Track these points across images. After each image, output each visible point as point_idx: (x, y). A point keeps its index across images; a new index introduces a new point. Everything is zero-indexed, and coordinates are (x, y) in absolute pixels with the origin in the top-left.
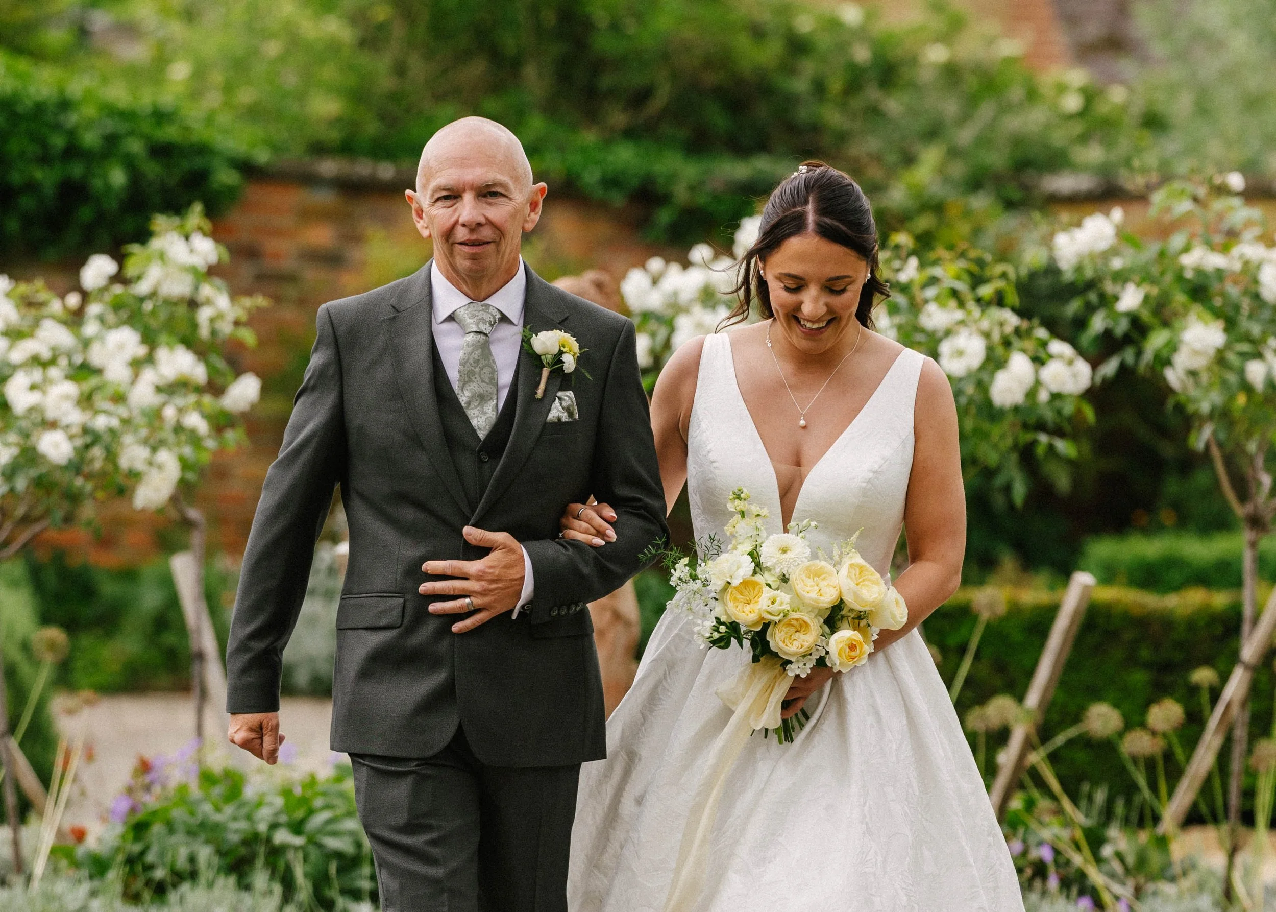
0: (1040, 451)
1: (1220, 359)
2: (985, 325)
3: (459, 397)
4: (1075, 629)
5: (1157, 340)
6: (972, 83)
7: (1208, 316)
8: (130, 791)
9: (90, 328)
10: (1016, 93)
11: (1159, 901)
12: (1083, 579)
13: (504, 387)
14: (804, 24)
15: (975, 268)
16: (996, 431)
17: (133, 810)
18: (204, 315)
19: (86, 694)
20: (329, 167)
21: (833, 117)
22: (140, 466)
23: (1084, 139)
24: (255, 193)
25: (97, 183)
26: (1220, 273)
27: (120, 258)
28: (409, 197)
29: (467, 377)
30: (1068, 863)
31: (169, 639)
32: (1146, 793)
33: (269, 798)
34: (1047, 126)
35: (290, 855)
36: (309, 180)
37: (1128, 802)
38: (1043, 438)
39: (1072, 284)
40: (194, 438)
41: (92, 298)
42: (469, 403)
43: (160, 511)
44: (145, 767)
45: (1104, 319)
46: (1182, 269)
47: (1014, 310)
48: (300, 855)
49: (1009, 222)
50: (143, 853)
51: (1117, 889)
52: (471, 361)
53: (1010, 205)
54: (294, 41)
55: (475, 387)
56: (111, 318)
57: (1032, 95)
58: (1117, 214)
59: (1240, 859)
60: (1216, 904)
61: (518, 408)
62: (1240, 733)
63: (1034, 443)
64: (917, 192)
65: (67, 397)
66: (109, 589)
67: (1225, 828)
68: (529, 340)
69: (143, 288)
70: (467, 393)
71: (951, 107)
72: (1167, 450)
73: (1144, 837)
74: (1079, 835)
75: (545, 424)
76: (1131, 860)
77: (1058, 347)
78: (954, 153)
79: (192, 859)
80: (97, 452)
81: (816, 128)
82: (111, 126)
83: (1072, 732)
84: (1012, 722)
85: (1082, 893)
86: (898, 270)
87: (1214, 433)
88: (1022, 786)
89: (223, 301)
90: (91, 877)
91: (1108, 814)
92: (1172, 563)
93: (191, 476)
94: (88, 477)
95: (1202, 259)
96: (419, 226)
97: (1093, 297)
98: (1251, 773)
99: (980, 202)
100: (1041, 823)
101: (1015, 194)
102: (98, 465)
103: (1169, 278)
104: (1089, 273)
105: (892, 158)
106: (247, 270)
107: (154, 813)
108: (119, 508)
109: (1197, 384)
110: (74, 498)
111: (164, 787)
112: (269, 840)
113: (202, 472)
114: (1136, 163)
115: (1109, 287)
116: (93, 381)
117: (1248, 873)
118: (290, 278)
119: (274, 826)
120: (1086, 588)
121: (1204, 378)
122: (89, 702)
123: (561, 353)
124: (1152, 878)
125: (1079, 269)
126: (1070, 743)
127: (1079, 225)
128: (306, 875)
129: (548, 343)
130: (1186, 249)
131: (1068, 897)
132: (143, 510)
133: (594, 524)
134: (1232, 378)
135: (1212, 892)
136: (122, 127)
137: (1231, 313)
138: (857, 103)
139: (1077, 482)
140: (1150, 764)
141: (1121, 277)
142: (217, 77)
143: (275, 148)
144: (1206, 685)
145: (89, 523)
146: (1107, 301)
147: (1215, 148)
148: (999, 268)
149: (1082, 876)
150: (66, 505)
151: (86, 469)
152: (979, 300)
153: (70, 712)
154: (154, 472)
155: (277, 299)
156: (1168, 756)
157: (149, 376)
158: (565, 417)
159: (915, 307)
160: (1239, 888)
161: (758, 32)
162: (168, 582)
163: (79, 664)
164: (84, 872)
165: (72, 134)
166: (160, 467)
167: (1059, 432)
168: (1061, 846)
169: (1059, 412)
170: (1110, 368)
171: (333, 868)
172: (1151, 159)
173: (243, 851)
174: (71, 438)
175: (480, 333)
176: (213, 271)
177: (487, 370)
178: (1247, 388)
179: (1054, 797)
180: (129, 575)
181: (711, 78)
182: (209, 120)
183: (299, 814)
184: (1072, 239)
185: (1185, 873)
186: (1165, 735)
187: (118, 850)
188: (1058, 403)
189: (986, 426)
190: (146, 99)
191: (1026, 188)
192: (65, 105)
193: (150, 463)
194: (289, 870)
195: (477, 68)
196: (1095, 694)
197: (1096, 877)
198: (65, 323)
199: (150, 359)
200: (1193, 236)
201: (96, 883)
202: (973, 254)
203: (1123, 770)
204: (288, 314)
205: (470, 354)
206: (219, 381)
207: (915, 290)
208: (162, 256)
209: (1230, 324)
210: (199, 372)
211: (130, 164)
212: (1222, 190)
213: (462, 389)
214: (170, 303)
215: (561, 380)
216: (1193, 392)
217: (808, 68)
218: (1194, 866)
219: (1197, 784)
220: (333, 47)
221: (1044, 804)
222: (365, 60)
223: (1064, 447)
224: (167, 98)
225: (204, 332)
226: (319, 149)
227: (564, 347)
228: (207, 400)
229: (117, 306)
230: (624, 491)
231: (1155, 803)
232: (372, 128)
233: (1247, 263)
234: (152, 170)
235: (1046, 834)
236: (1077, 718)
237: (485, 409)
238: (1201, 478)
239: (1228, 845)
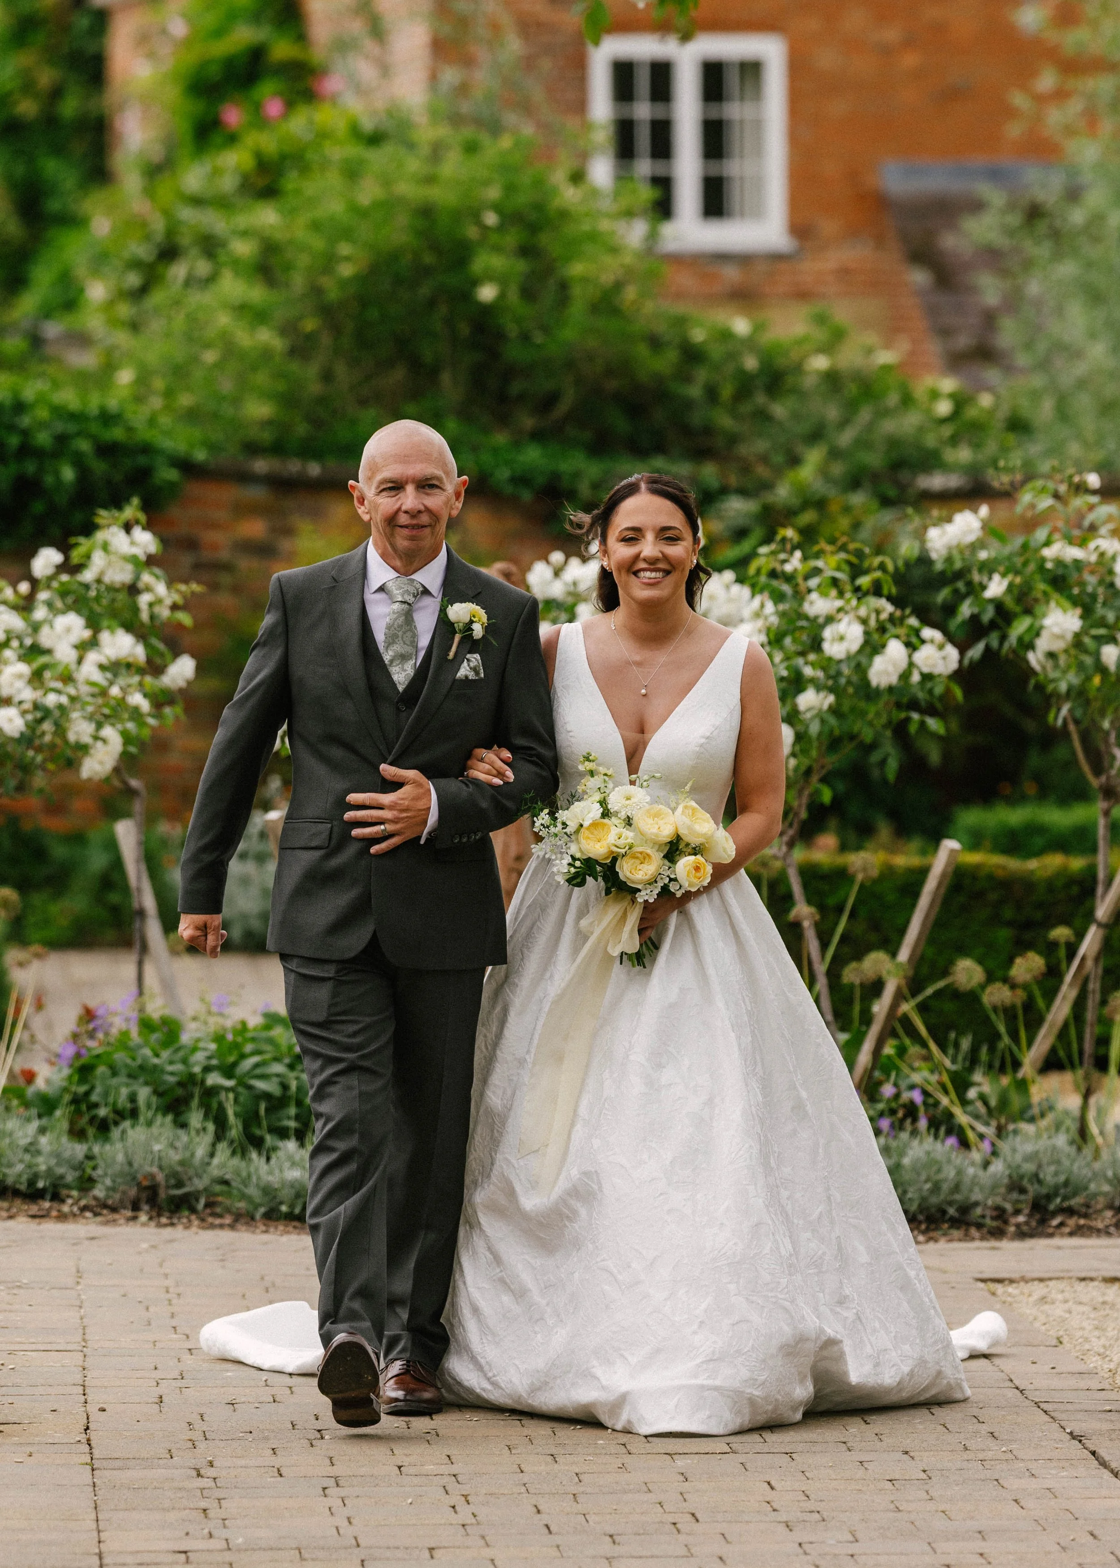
0: (913, 728)
1: (1077, 642)
2: (863, 612)
3: (383, 655)
4: (943, 890)
5: (1020, 627)
6: (852, 389)
7: (1067, 604)
8: (75, 1036)
9: (40, 613)
10: (893, 399)
11: (1018, 1139)
12: (950, 845)
13: (422, 649)
14: (698, 335)
15: (854, 560)
16: (872, 710)
17: (78, 1055)
18: (144, 600)
19: (36, 948)
20: (261, 466)
21: (725, 421)
22: (86, 739)
23: (954, 441)
24: (196, 489)
25: (49, 480)
26: (1078, 564)
27: (65, 548)
28: (351, 486)
29: (391, 640)
30: (937, 1103)
31: (114, 898)
32: (1006, 1040)
33: (201, 1045)
34: (921, 429)
35: (223, 1095)
36: (244, 477)
37: (992, 1049)
38: (915, 716)
39: (943, 573)
40: (136, 714)
41: (41, 586)
42: (391, 661)
43: (107, 779)
44: (89, 1015)
45: (970, 605)
46: (1043, 560)
47: (889, 599)
48: (231, 1096)
49: (887, 516)
50: (87, 1094)
51: (981, 1128)
52: (396, 626)
53: (886, 502)
54: (230, 350)
55: (397, 648)
56: (59, 604)
57: (907, 400)
58: (984, 510)
59: (1093, 1100)
60: (1072, 1142)
61: (432, 666)
62: (1094, 986)
63: (908, 720)
64: (800, 490)
65: (20, 676)
66: (59, 852)
67: (1080, 1073)
68: (445, 610)
69: (88, 576)
70: (391, 653)
71: (832, 413)
72: (1030, 726)
73: (1005, 1081)
74: (946, 1078)
75: (455, 680)
76: (993, 1103)
77: (928, 633)
78: (835, 454)
79: (133, 1098)
80: (47, 726)
81: (708, 431)
82: (60, 427)
83: (941, 984)
84: (884, 974)
85: (949, 1132)
86: (784, 561)
87: (1071, 711)
88: (894, 1034)
89: (161, 589)
90: (40, 1116)
91: (973, 1061)
92: (1034, 829)
93: (133, 749)
94: (39, 749)
95: (1060, 551)
96: (360, 511)
97: (961, 585)
98: (1106, 1022)
99: (858, 499)
100: (913, 1069)
101: (892, 493)
102: (48, 738)
103: (1032, 567)
104: (958, 565)
105: (778, 459)
106: (186, 560)
107: (98, 1056)
108: (67, 777)
109: (1056, 666)
110: (25, 768)
111: (107, 1034)
112: (203, 1082)
113: (142, 745)
114: (1002, 463)
115: (976, 577)
116: (43, 660)
117: (1101, 1113)
118: (227, 567)
119: (207, 1069)
120: (953, 851)
121: (1062, 660)
122: (38, 956)
123: (471, 622)
124: (1013, 1119)
125: (949, 560)
126: (938, 994)
127: (949, 520)
128: (236, 1115)
129: (461, 613)
130: (1047, 543)
131: (936, 1137)
132: (90, 780)
133: (496, 766)
134: (1088, 660)
135: (1068, 1130)
136: (71, 428)
137: (1087, 600)
138: (746, 408)
139: (946, 756)
140: (1009, 1013)
141: (988, 568)
142: (159, 384)
143: (212, 447)
144: (1062, 940)
145: (41, 791)
146: (975, 590)
147: (1074, 449)
148: (877, 561)
149: (950, 1115)
150: (20, 774)
151: (37, 742)
152: (857, 589)
153: (21, 965)
154: (99, 744)
155: (214, 587)
156: (1029, 1006)
157: (93, 657)
158: (472, 676)
159: (800, 596)
160: (1094, 1129)
161: (655, 343)
162: (112, 845)
163: (32, 920)
164: (34, 1111)
165: (25, 433)
166: (104, 741)
167: (931, 711)
168: (929, 1089)
169: (930, 692)
170: (976, 652)
171: (263, 1107)
172: (1016, 459)
173: (180, 1092)
174: (24, 713)
175: (404, 602)
176: (151, 561)
177: (409, 634)
178: (1101, 669)
179: (924, 1045)
180: (78, 839)
181: (612, 385)
182: (152, 422)
183: (231, 1059)
184: (944, 533)
185: (1043, 1115)
186: (1025, 987)
187: (65, 1090)
188: (929, 685)
189: (862, 704)
190: (94, 402)
191: (902, 488)
192: (20, 407)
193: (96, 738)
194: (221, 1109)
195: (398, 375)
196: (962, 950)
197: (962, 1118)
198: (15, 608)
199: (92, 643)
200: (1055, 530)
201: (44, 1121)
202: (852, 546)
203: (987, 1020)
204: (225, 600)
205: (396, 619)
206: (158, 661)
207: (800, 580)
208: (105, 547)
209: (1087, 612)
210: (139, 653)
211: (79, 462)
212: (1081, 488)
213: (387, 648)
214: (111, 589)
215: (470, 644)
216: (1052, 674)
217: (702, 375)
218: (1051, 1108)
219: (1055, 1031)
220: (266, 354)
221: (914, 1050)
222: (294, 367)
223: (933, 724)
224: (113, 404)
225: (145, 616)
226: (252, 449)
227: (474, 617)
228: (148, 679)
229: (63, 594)
230: (520, 741)
231: (1015, 1048)
232: (302, 429)
233: (1102, 555)
234: (99, 467)
235: (916, 1078)
236: (945, 972)
237: (406, 667)
238: (1060, 753)
239: (1083, 1090)
